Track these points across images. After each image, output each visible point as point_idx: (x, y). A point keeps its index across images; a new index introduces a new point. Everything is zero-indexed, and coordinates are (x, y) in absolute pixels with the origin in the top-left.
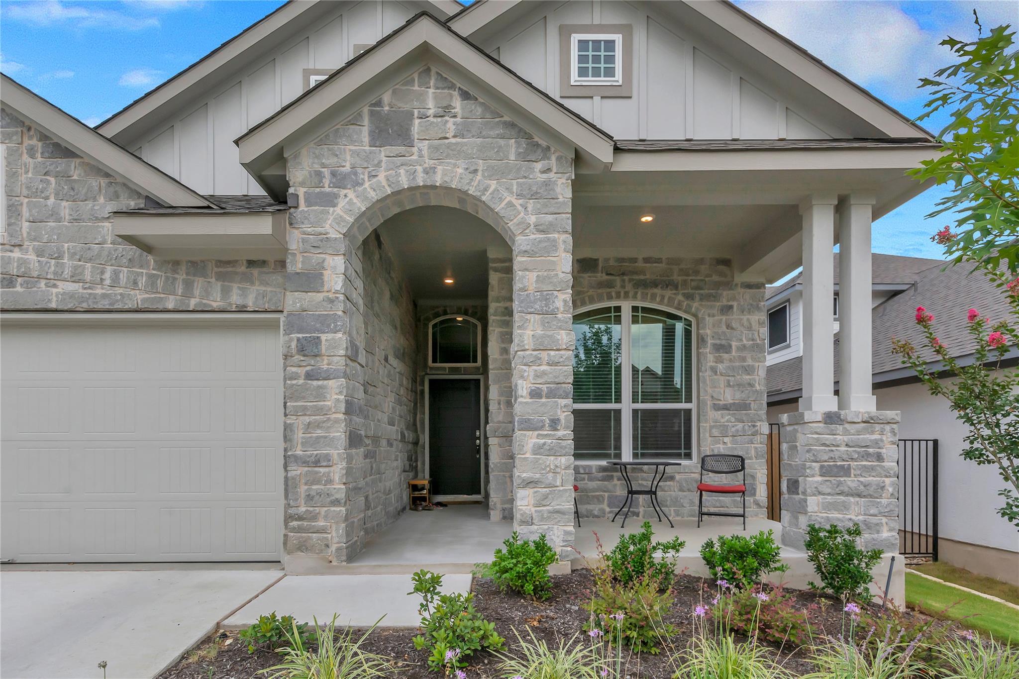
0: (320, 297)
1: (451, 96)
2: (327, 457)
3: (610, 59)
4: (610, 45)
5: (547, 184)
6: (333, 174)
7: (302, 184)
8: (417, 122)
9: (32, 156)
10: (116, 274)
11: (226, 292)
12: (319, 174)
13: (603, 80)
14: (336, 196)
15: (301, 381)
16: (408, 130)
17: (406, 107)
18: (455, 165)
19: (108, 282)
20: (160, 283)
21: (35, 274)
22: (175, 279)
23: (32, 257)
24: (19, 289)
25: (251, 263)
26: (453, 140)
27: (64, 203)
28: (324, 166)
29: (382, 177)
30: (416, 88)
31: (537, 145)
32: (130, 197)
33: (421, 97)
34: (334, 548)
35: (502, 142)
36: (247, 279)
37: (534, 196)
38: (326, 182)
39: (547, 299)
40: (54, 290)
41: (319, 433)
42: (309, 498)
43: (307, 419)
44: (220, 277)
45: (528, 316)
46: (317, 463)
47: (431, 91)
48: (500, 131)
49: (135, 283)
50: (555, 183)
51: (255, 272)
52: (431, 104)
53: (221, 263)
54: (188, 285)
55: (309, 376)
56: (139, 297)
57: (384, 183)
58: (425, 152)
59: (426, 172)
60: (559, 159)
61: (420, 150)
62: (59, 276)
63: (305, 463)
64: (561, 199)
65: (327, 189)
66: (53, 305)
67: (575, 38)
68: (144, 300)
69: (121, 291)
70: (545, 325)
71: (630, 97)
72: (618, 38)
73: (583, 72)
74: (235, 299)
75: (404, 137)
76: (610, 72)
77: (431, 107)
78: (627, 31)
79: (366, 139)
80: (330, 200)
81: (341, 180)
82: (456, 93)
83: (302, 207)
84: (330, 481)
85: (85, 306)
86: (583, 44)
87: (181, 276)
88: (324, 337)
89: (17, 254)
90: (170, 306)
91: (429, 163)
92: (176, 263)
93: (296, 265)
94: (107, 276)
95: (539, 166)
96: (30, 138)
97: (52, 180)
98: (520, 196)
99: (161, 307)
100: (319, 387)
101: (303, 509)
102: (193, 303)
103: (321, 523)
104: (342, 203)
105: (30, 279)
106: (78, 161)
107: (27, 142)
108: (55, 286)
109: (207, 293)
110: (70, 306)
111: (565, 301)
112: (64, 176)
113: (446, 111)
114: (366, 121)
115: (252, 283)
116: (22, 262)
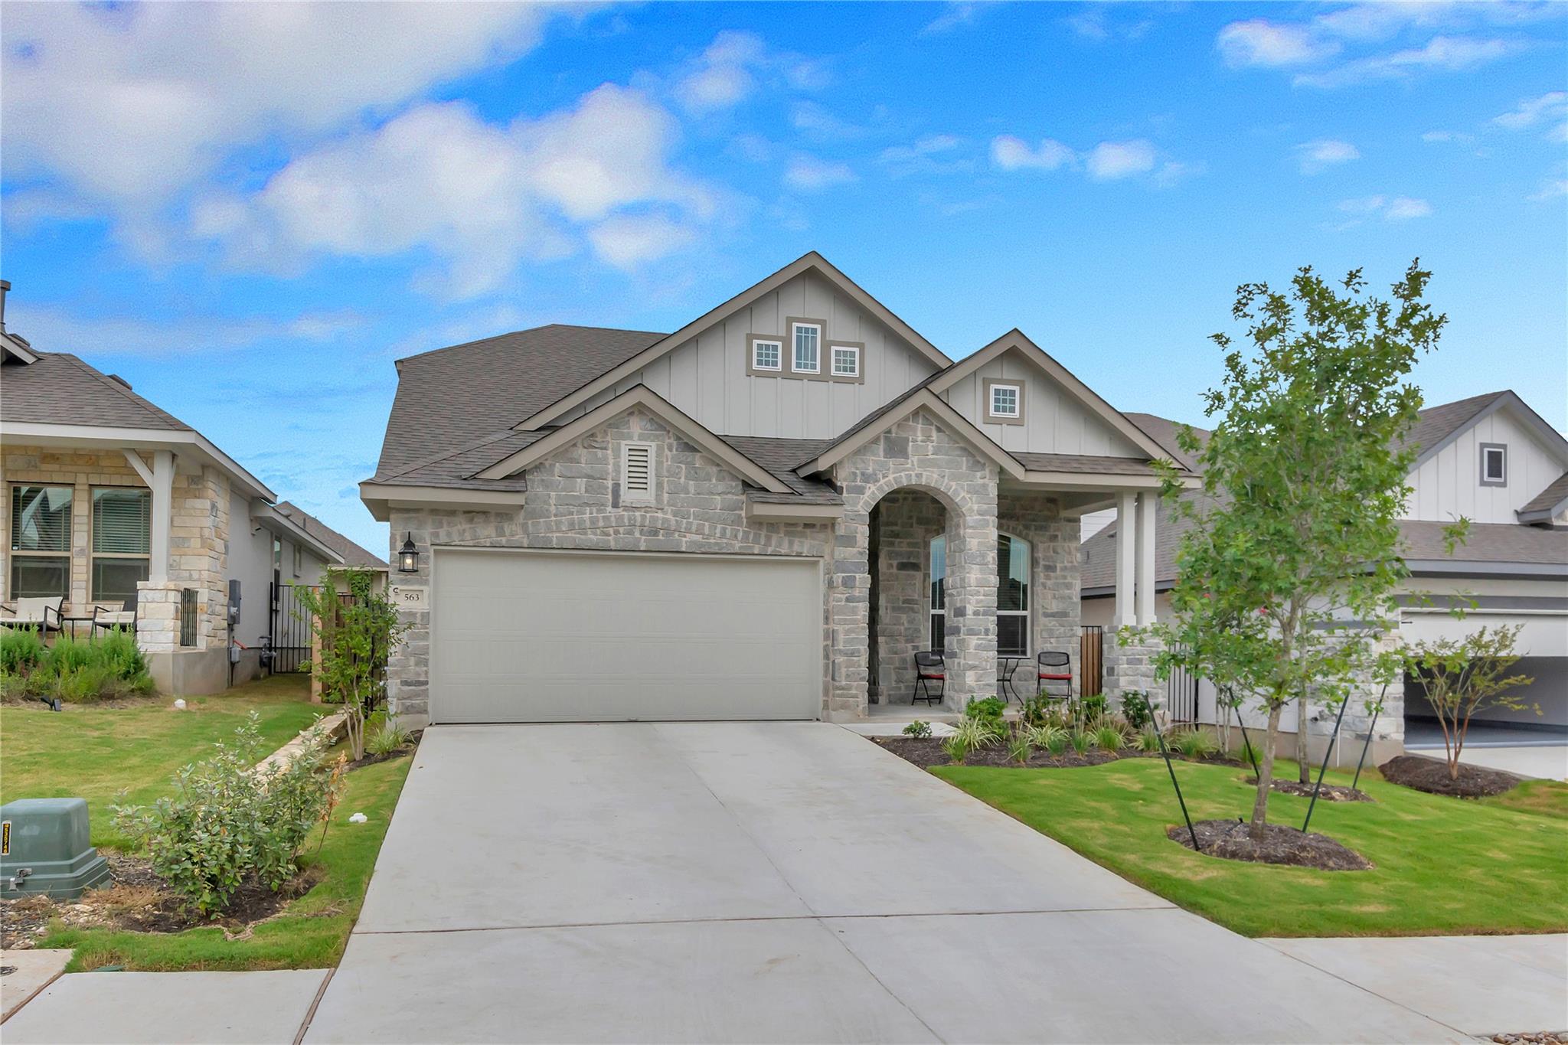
0: (855, 550)
1: (931, 430)
2: (858, 651)
3: (1013, 402)
4: (1013, 393)
5: (984, 486)
6: (863, 474)
7: (845, 480)
8: (911, 444)
9: (671, 450)
10: (724, 530)
11: (791, 543)
12: (855, 474)
13: (1008, 415)
14: (864, 488)
15: (843, 603)
16: (906, 449)
17: (904, 435)
18: (933, 472)
19: (718, 535)
20: (751, 536)
21: (673, 528)
22: (760, 534)
23: (669, 516)
24: (661, 537)
25: (806, 525)
26: (932, 456)
27: (692, 482)
28: (857, 469)
29: (891, 477)
30: (911, 423)
31: (979, 462)
32: (732, 480)
33: (915, 430)
34: (861, 707)
35: (959, 459)
36: (803, 535)
37: (976, 492)
38: (858, 479)
39: (983, 556)
40: (684, 539)
41: (853, 635)
42: (848, 676)
43: (847, 627)
44: (787, 533)
45: (973, 566)
46: (852, 654)
47: (920, 426)
48: (959, 453)
49: (736, 536)
50: (988, 485)
51: (808, 531)
52: (919, 434)
53: (788, 525)
54: (768, 538)
55: (848, 600)
56: (737, 546)
57: (893, 482)
58: (915, 463)
59: (917, 475)
60: (991, 471)
61: (912, 462)
62: (688, 531)
63: (846, 654)
64: (991, 496)
65: (859, 483)
66: (684, 549)
67: (993, 387)
68: (740, 548)
69: (726, 541)
70: (982, 571)
71: (1024, 426)
72: (1017, 389)
73: (997, 409)
74: (796, 548)
75: (903, 453)
76: (1012, 410)
77: (920, 436)
78: (1021, 384)
79: (882, 453)
80: (860, 491)
81: (867, 478)
82: (933, 428)
83: (845, 494)
84: (859, 666)
85: (703, 550)
86: (997, 392)
87: (763, 533)
88: (857, 576)
89: (660, 515)
90: (756, 552)
91: (918, 471)
92: (761, 524)
93: (841, 530)
94: (718, 531)
95: (979, 474)
96: (670, 438)
97: (683, 466)
98: (968, 492)
99: (750, 552)
100: (854, 607)
101: (844, 683)
102: (770, 550)
103: (854, 692)
104: (868, 493)
105: (669, 532)
106: (699, 454)
107: (668, 441)
108: (685, 537)
109: (780, 545)
110: (693, 550)
111: (993, 558)
112: (691, 464)
113: (928, 438)
114: (882, 441)
115: (807, 538)
116: (665, 520)
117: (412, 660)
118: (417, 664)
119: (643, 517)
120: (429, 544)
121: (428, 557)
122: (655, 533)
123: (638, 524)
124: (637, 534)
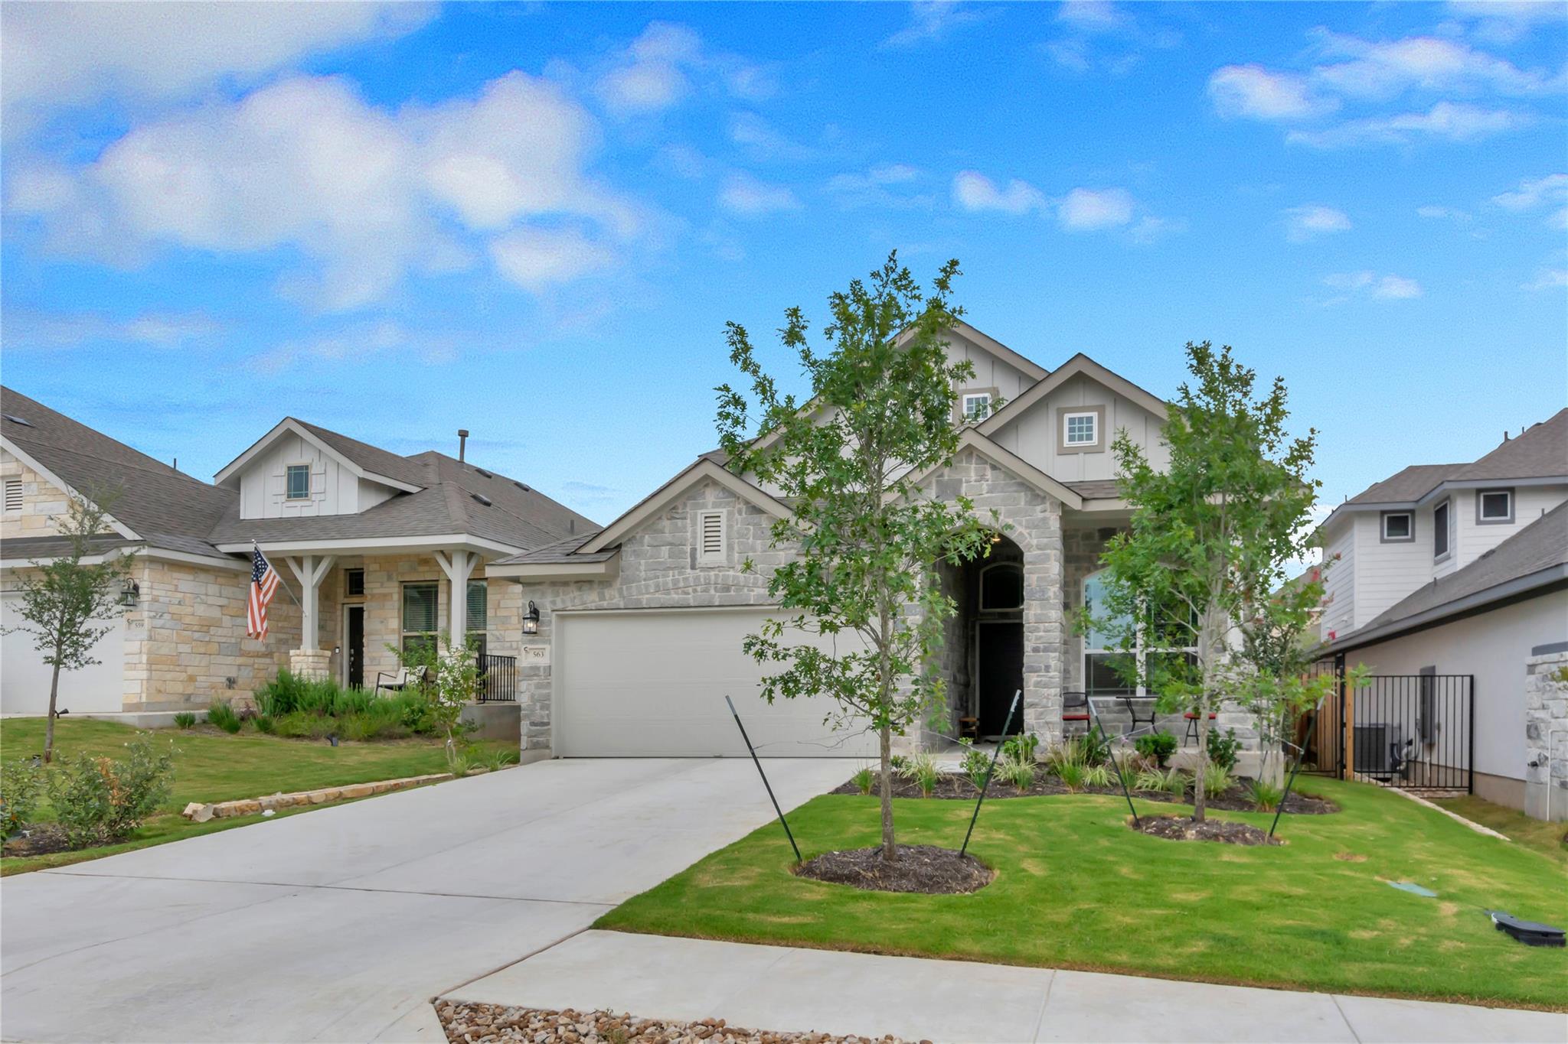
1: (985, 469)
3: (1090, 429)
4: (1090, 420)
5: (1045, 520)
8: (964, 485)
9: (740, 514)
13: (1085, 443)
16: (960, 490)
17: (958, 477)
18: (987, 511)
21: (742, 584)
24: (732, 593)
26: (987, 495)
27: (759, 542)
30: (964, 464)
31: (1038, 495)
33: (967, 470)
34: (914, 744)
35: (1016, 494)
37: (1036, 527)
39: (1044, 591)
40: (752, 593)
45: (1033, 602)
47: (973, 466)
48: (1014, 489)
50: (1049, 518)
60: (1051, 504)
62: (755, 585)
64: (1052, 529)
66: (752, 602)
67: (1067, 416)
70: (1042, 607)
71: (1103, 452)
72: (1095, 415)
73: (1072, 438)
75: (957, 496)
76: (1089, 437)
77: (973, 476)
78: (1101, 409)
79: (934, 497)
82: (988, 467)
86: (1072, 421)
89: (731, 573)
95: (1039, 508)
96: (739, 504)
97: (751, 528)
98: (1027, 527)
105: (739, 587)
106: (765, 515)
107: (737, 506)
108: (753, 591)
110: (761, 602)
111: (1056, 592)
112: (757, 525)
113: (982, 477)
114: (934, 486)
117: (538, 706)
118: (541, 709)
119: (716, 576)
120: (549, 611)
121: (550, 621)
122: (727, 589)
123: (712, 582)
124: (712, 592)
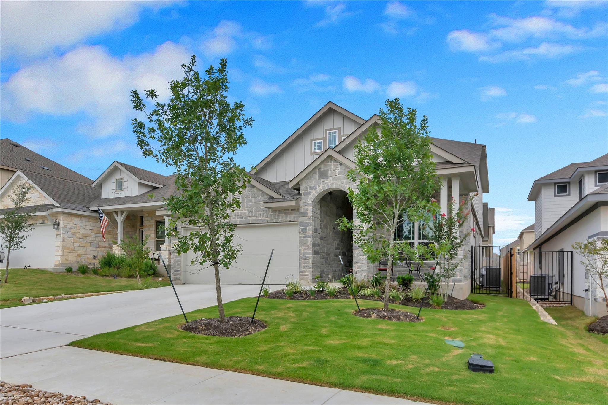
0: (307, 217)
1: (337, 165)
2: (308, 257)
6: (310, 187)
7: (303, 190)
8: (329, 172)
10: (263, 214)
11: (286, 217)
12: (307, 187)
14: (310, 192)
15: (302, 239)
16: (327, 174)
17: (327, 169)
18: (338, 182)
19: (262, 216)
20: (272, 216)
21: (247, 215)
22: (276, 215)
23: (246, 211)
24: (244, 219)
25: (292, 210)
26: (338, 176)
27: (253, 198)
28: (308, 185)
29: (321, 187)
30: (329, 164)
32: (266, 196)
33: (330, 166)
34: (309, 279)
36: (291, 214)
38: (308, 189)
40: (251, 219)
41: (306, 251)
42: (304, 267)
43: (304, 248)
44: (286, 213)
46: (306, 258)
47: (333, 164)
49: (267, 216)
51: (293, 212)
52: (332, 167)
53: (285, 210)
54: (278, 216)
55: (304, 237)
56: (268, 219)
57: (321, 189)
58: (331, 180)
59: (331, 185)
61: (330, 179)
62: (252, 215)
63: (303, 259)
65: (309, 191)
66: (251, 223)
68: (269, 220)
69: (264, 218)
74: (289, 219)
75: (326, 176)
77: (333, 168)
79: (317, 178)
80: (309, 194)
81: (312, 188)
82: (338, 164)
83: (303, 196)
84: (309, 263)
85: (257, 222)
87: (277, 214)
88: (307, 227)
90: (275, 221)
91: (332, 182)
92: (276, 211)
93: (301, 210)
94: (262, 215)
97: (250, 193)
99: (273, 222)
100: (307, 240)
101: (303, 270)
102: (279, 220)
103: (307, 273)
104: (312, 194)
105: (246, 217)
106: (256, 188)
108: (251, 218)
109: (282, 218)
110: (254, 222)
112: (253, 192)
113: (336, 169)
114: (317, 173)
115: (292, 215)
116: (245, 213)
117: (177, 264)
118: (178, 265)
119: (238, 212)
122: (242, 217)
123: (237, 215)
124: (237, 219)
